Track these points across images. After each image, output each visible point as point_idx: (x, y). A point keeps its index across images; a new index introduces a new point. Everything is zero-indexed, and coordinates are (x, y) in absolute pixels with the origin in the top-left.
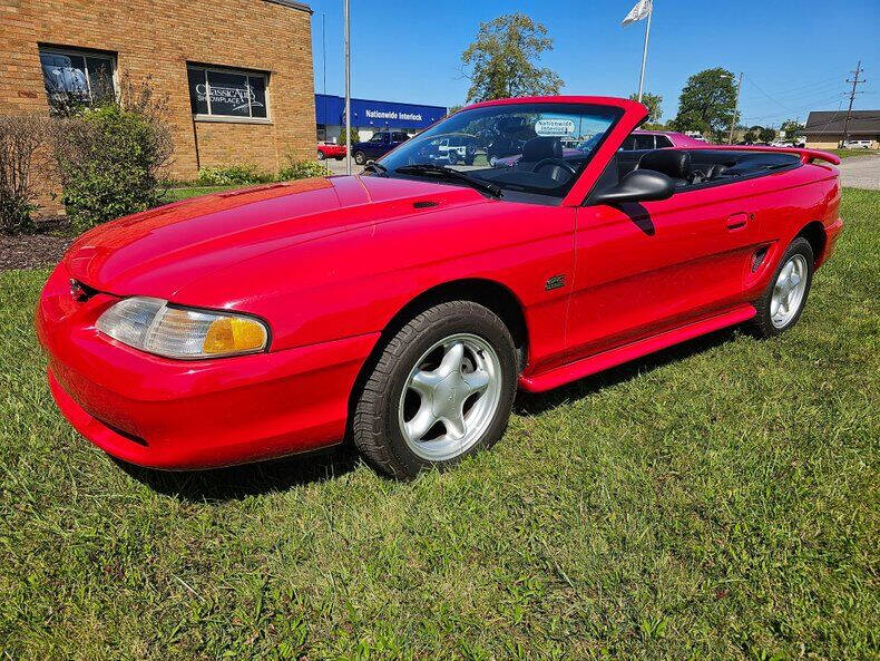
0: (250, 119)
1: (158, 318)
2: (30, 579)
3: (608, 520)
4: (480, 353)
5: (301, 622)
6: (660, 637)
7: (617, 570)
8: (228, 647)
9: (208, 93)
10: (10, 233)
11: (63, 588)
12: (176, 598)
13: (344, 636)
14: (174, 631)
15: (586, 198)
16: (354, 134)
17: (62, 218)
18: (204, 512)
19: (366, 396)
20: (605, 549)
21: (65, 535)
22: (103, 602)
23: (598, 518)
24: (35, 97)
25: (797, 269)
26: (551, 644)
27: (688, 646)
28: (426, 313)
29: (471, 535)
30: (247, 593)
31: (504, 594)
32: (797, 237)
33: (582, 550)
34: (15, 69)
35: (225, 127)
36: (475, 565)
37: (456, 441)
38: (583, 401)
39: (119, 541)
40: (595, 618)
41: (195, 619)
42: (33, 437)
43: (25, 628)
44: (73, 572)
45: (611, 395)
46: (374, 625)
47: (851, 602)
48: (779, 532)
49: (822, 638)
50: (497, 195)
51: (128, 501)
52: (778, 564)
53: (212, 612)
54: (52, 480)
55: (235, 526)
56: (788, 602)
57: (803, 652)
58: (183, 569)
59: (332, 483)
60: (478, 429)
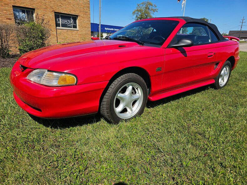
0: (72, 29)
1: (45, 75)
2: (7, 148)
3: (173, 135)
4: (137, 89)
5: (86, 160)
6: (188, 166)
7: (176, 148)
8: (65, 167)
9: (60, 21)
10: (4, 57)
11: (17, 151)
12: (50, 154)
13: (98, 164)
14: (49, 162)
15: (168, 46)
16: (101, 34)
17: (18, 54)
18: (58, 131)
19: (104, 100)
20: (172, 143)
21: (18, 137)
22: (29, 154)
23: (170, 135)
24: (11, 20)
25: (227, 70)
26: (157, 168)
27: (196, 169)
28: (122, 76)
29: (134, 139)
30: (70, 153)
31: (144, 154)
32: (227, 60)
33: (166, 143)
34: (5, 11)
35: (65, 31)
36: (136, 146)
37: (130, 113)
38: (166, 104)
39: (34, 138)
40: (169, 161)
41: (55, 159)
42: (9, 111)
43: (6, 161)
44: (20, 146)
45: (174, 103)
46: (107, 162)
47: (243, 158)
48: (222, 139)
49: (235, 167)
50: (143, 44)
51: (36, 128)
52: (222, 148)
53: (60, 158)
54: (15, 122)
55: (67, 135)
56: (225, 158)
57: (229, 171)
58: (52, 146)
59: (95, 124)
60: (136, 110)
